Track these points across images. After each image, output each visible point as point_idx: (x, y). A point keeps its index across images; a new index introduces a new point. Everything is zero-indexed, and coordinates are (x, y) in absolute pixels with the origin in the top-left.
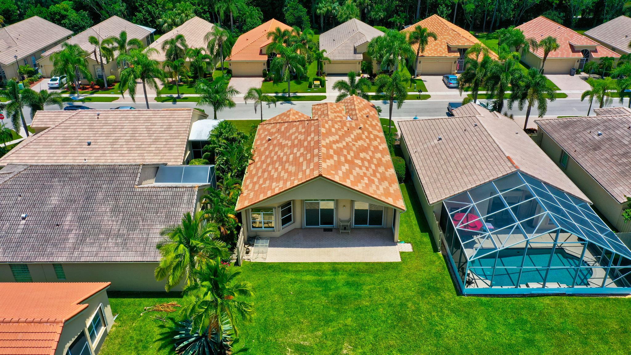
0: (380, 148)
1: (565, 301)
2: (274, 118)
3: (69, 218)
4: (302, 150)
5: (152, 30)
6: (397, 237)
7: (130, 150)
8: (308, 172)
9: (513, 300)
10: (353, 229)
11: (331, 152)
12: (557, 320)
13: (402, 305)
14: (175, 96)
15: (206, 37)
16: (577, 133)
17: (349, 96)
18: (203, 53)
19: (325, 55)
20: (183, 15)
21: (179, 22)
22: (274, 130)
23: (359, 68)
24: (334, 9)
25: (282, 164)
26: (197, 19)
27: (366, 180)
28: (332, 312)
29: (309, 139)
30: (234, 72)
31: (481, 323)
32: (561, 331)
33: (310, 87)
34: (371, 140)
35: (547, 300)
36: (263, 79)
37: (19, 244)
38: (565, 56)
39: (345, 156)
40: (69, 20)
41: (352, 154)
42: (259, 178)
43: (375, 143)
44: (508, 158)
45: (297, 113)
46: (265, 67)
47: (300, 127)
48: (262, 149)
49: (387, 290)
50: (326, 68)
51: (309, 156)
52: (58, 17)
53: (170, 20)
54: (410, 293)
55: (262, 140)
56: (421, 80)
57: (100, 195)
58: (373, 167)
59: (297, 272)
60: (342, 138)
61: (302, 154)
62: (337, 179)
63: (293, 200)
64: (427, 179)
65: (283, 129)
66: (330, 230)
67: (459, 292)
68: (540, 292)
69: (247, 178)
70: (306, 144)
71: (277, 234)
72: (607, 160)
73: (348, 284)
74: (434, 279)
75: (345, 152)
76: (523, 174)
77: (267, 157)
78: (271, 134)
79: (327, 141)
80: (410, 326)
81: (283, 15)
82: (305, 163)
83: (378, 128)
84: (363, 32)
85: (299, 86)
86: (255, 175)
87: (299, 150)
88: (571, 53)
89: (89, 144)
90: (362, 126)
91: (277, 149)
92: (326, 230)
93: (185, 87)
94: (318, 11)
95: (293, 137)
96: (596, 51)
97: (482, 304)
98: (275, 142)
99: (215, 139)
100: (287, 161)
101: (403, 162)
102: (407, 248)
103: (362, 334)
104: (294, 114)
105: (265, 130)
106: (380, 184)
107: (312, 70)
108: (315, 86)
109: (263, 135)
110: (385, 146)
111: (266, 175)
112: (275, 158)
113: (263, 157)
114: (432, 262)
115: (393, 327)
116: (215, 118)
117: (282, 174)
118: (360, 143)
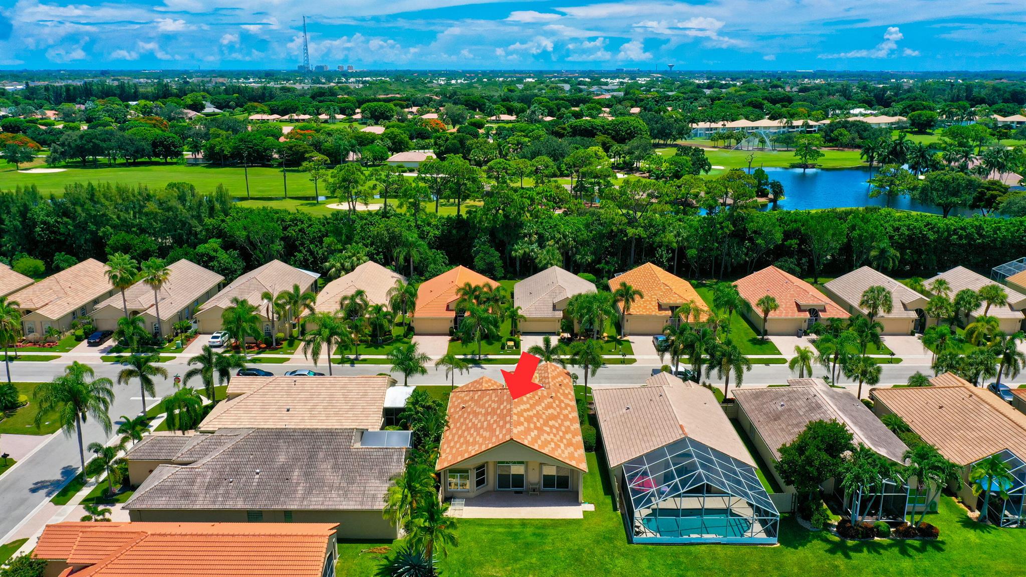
0: (570, 416)
1: (718, 548)
2: (467, 386)
3: (296, 474)
4: (495, 417)
5: (316, 276)
6: (581, 498)
7: (328, 416)
8: (501, 436)
9: (675, 548)
10: (541, 492)
11: (522, 419)
12: (708, 562)
13: (579, 550)
14: (352, 357)
15: (389, 292)
16: (764, 403)
17: (544, 363)
18: (384, 309)
19: (520, 312)
20: (355, 258)
21: (349, 267)
22: (467, 398)
23: (558, 327)
24: (533, 250)
25: (477, 430)
26: (371, 263)
27: (553, 445)
28: (520, 554)
29: (502, 407)
30: (416, 330)
31: (645, 563)
32: (709, 569)
33: (503, 348)
34: (561, 409)
35: (703, 547)
36: (449, 338)
37: (256, 495)
38: (789, 317)
39: (535, 424)
40: (219, 263)
41: (541, 421)
42: (456, 443)
43: (566, 412)
44: (681, 427)
45: (490, 380)
46: (453, 325)
47: (494, 395)
48: (457, 416)
49: (568, 539)
50: (521, 326)
51: (501, 423)
52: (205, 259)
53: (338, 265)
54: (588, 541)
55: (456, 407)
56: (628, 341)
57: (321, 455)
58: (561, 433)
59: (490, 525)
60: (533, 406)
61: (495, 421)
62: (526, 443)
63: (487, 463)
64: (612, 446)
65: (476, 397)
66: (520, 492)
67: (630, 541)
68: (699, 541)
69: (444, 444)
70: (499, 411)
71: (472, 495)
72: (782, 430)
73: (534, 534)
74: (611, 532)
75: (535, 419)
76: (690, 439)
77: (462, 424)
78: (466, 402)
79: (519, 409)
80: (584, 565)
81: (472, 259)
82: (498, 429)
83: (570, 397)
84: (564, 285)
85: (490, 347)
86: (451, 440)
87: (492, 418)
88: (797, 313)
89: (288, 410)
90: (553, 395)
91: (471, 417)
92: (517, 492)
93: (362, 347)
94: (513, 254)
95: (487, 405)
96: (824, 310)
97: (648, 550)
98: (469, 410)
99: (411, 406)
100: (482, 427)
101: (593, 431)
102: (590, 508)
103: (544, 569)
104: (487, 382)
105: (458, 398)
106: (566, 448)
107: (505, 328)
108: (509, 347)
109: (456, 403)
110: (575, 414)
111: (462, 440)
112: (470, 424)
113: (458, 425)
114: (611, 519)
115: (570, 565)
116: (406, 385)
117: (478, 439)
118: (550, 411)
